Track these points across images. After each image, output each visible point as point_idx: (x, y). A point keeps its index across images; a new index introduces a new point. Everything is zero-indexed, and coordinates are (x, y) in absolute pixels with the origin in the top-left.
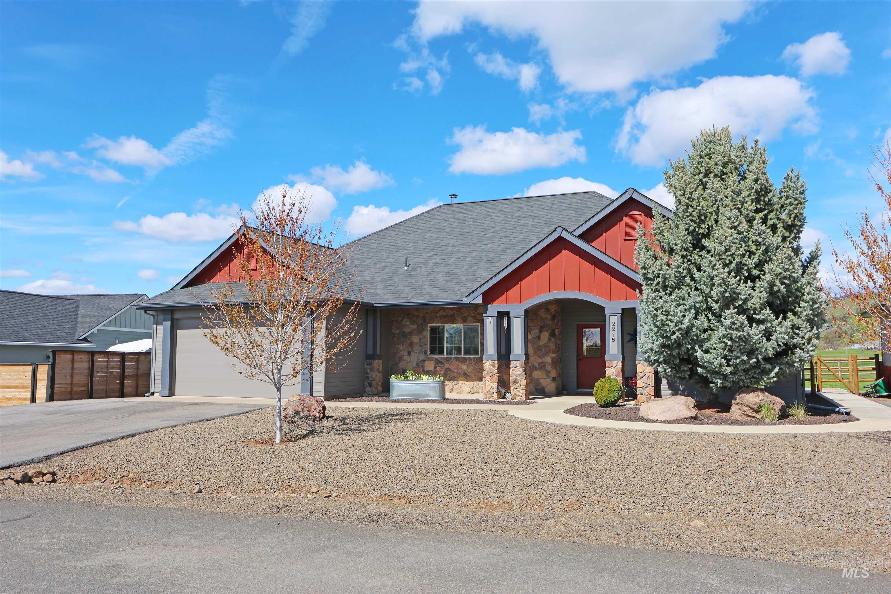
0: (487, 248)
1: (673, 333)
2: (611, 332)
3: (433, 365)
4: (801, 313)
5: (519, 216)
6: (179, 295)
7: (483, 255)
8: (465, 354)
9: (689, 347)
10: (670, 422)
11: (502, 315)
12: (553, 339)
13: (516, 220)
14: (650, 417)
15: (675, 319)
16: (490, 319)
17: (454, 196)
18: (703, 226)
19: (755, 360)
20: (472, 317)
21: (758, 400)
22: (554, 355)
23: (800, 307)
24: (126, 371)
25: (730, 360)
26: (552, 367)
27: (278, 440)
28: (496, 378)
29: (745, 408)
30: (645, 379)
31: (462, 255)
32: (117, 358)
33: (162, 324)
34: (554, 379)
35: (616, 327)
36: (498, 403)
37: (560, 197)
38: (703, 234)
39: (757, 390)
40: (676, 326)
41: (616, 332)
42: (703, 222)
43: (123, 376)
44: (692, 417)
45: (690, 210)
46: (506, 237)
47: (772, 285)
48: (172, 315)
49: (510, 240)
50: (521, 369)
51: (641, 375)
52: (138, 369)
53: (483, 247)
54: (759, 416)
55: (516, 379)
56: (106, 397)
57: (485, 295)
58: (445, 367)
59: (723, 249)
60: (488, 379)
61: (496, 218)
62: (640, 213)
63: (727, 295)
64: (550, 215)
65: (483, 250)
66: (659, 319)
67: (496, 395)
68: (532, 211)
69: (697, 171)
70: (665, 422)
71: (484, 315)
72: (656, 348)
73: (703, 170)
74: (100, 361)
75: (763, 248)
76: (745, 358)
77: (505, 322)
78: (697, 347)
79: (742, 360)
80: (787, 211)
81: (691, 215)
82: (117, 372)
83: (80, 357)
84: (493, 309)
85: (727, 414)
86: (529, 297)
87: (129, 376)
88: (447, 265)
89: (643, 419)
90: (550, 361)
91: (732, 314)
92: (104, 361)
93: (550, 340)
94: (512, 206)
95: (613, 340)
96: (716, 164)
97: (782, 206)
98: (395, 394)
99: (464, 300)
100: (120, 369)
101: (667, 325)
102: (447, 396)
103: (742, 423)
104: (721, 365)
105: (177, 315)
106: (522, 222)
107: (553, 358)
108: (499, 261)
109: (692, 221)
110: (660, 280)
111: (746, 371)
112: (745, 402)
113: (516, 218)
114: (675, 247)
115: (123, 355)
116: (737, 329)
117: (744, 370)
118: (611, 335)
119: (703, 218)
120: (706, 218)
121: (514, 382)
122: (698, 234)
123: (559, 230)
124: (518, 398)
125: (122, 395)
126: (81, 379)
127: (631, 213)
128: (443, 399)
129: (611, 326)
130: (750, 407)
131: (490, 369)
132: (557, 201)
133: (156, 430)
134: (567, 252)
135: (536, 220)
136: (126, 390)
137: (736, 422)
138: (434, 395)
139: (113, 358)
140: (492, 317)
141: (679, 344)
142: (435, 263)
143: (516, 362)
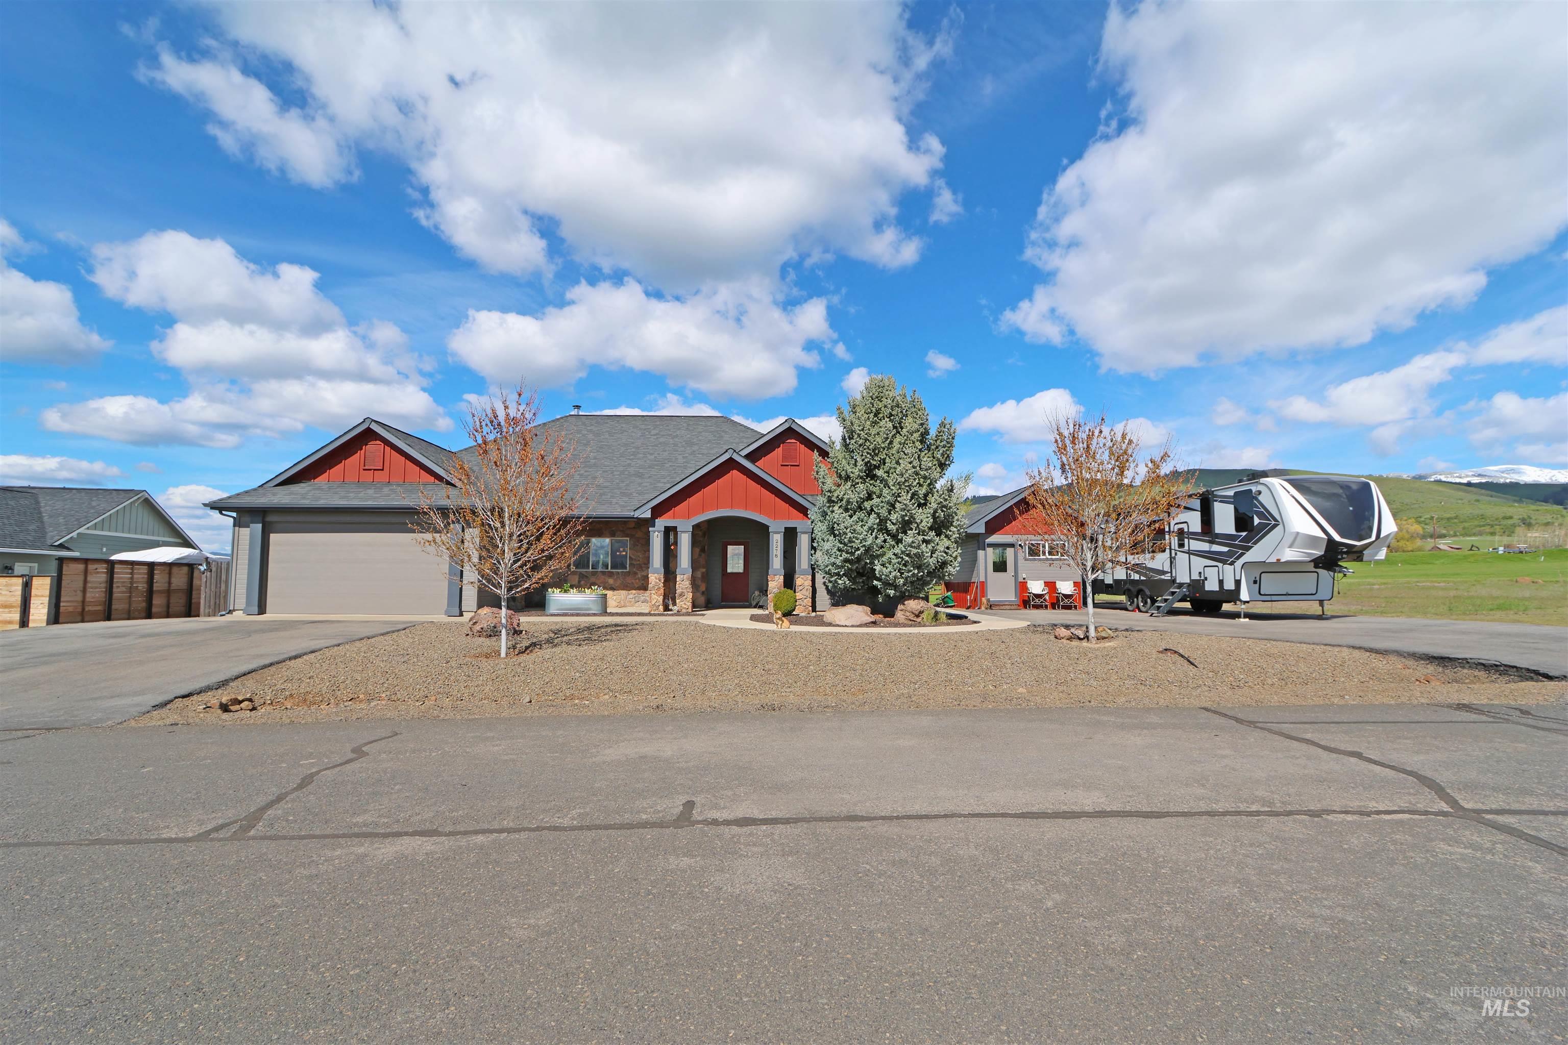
0: (633, 464)
1: (858, 549)
2: (775, 548)
3: (577, 579)
4: (951, 536)
5: (657, 434)
6: (274, 495)
7: (632, 470)
8: (611, 568)
9: (868, 561)
10: (858, 626)
11: (669, 531)
12: (703, 555)
13: (655, 437)
14: (838, 623)
15: (861, 537)
16: (657, 533)
17: (578, 407)
18: (876, 458)
19: (922, 574)
20: (621, 531)
21: (919, 607)
22: (704, 570)
23: (950, 531)
24: (155, 585)
25: (903, 573)
26: (702, 581)
27: (503, 655)
28: (662, 591)
29: (908, 614)
30: (804, 592)
31: (608, 468)
32: (144, 569)
33: (248, 527)
34: (703, 593)
35: (779, 544)
36: (663, 615)
37: (693, 419)
38: (875, 466)
39: (918, 598)
40: (861, 543)
41: (779, 549)
42: (877, 455)
43: (150, 592)
44: (872, 622)
45: (868, 444)
46: (651, 454)
47: (935, 511)
48: (264, 517)
49: (655, 457)
50: (688, 583)
51: (801, 588)
52: (170, 583)
53: (629, 462)
54: (919, 620)
55: (683, 592)
56: (129, 619)
57: (654, 509)
58: (591, 581)
59: (903, 480)
60: (654, 592)
61: (633, 434)
62: (794, 441)
63: (907, 518)
64: (689, 436)
65: (629, 465)
66: (848, 536)
67: (661, 608)
68: (669, 430)
69: (869, 410)
70: (852, 626)
71: (651, 529)
72: (838, 562)
73: (874, 410)
74: (122, 575)
75: (929, 481)
76: (916, 571)
77: (672, 537)
78: (876, 562)
79: (914, 573)
80: (941, 452)
81: (868, 448)
82: (142, 586)
83: (95, 566)
84: (661, 523)
85: (892, 619)
86: (695, 514)
87: (159, 592)
88: (595, 478)
89: (830, 625)
90: (700, 576)
91: (914, 534)
92: (127, 573)
93: (700, 555)
94: (646, 423)
95: (776, 556)
96: (885, 406)
97: (937, 447)
98: (552, 608)
99: (632, 514)
100: (147, 583)
101: (854, 542)
102: (609, 610)
103: (905, 626)
104: (895, 577)
105: (271, 518)
106: (662, 440)
107: (703, 573)
108: (649, 477)
109: (868, 453)
110: (844, 502)
111: (912, 583)
112: (909, 608)
113: (654, 435)
114: (852, 475)
115: (151, 566)
116: (914, 547)
117: (911, 582)
118: (775, 551)
119: (877, 452)
120: (879, 452)
121: (680, 595)
122: (871, 466)
123: (731, 451)
124: (684, 611)
125: (149, 615)
126: (96, 594)
127: (788, 441)
128: (605, 613)
129: (775, 544)
130: (913, 613)
131: (656, 583)
132: (691, 423)
133: (320, 650)
134: (735, 472)
135: (676, 440)
136: (154, 610)
137: (897, 625)
138: (596, 609)
139: (139, 569)
140: (659, 531)
141: (859, 559)
142: (581, 475)
143: (682, 576)
